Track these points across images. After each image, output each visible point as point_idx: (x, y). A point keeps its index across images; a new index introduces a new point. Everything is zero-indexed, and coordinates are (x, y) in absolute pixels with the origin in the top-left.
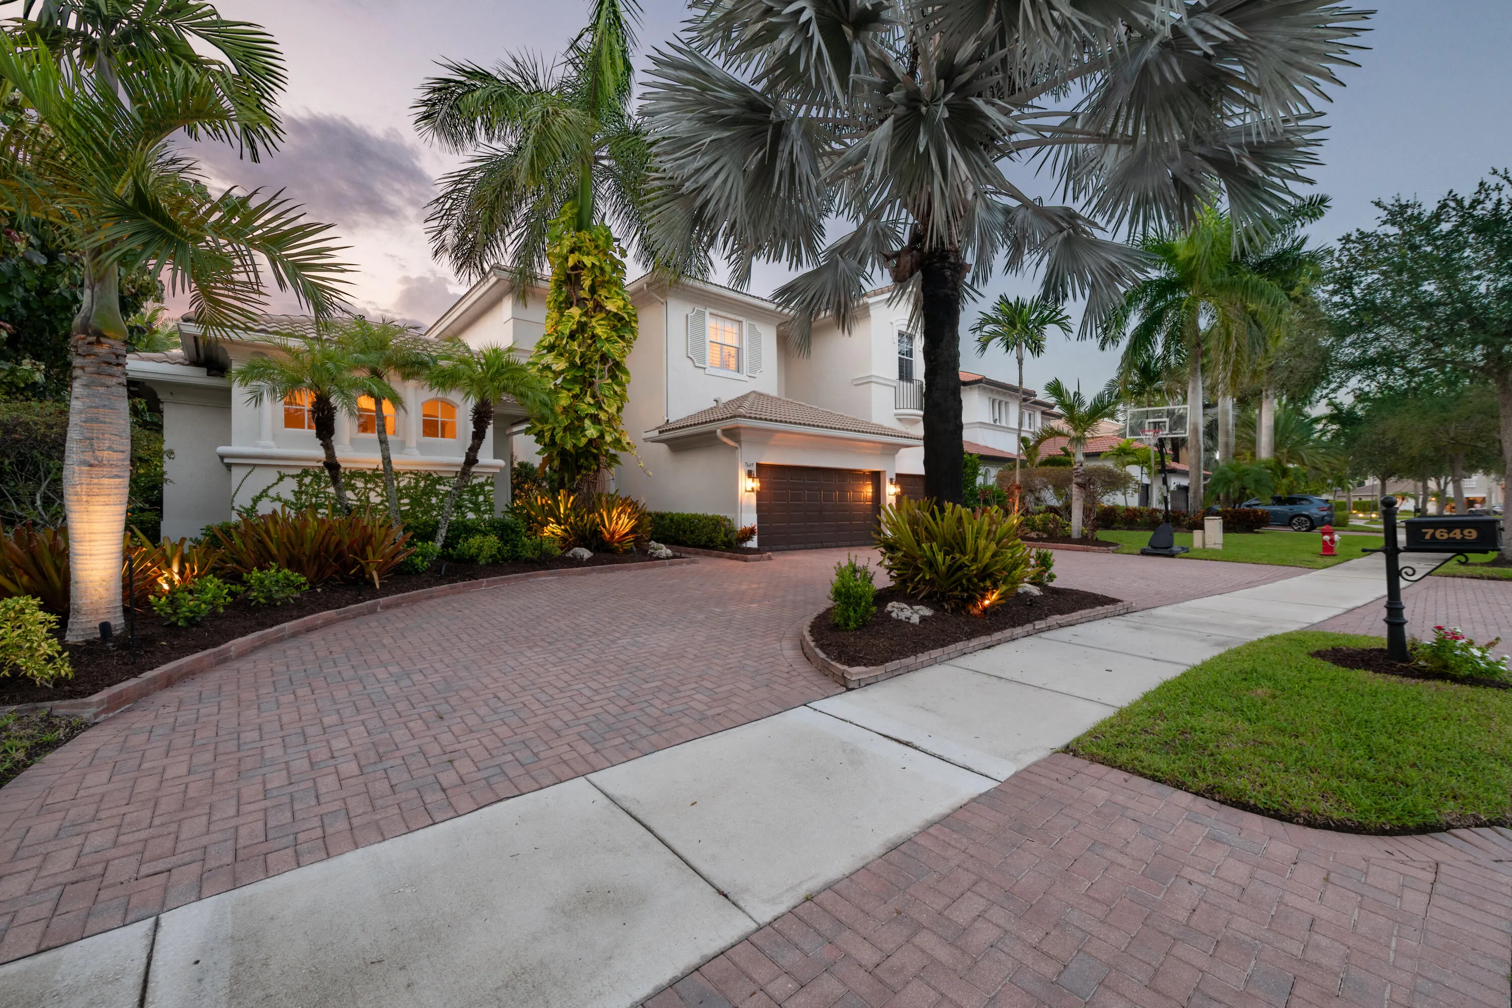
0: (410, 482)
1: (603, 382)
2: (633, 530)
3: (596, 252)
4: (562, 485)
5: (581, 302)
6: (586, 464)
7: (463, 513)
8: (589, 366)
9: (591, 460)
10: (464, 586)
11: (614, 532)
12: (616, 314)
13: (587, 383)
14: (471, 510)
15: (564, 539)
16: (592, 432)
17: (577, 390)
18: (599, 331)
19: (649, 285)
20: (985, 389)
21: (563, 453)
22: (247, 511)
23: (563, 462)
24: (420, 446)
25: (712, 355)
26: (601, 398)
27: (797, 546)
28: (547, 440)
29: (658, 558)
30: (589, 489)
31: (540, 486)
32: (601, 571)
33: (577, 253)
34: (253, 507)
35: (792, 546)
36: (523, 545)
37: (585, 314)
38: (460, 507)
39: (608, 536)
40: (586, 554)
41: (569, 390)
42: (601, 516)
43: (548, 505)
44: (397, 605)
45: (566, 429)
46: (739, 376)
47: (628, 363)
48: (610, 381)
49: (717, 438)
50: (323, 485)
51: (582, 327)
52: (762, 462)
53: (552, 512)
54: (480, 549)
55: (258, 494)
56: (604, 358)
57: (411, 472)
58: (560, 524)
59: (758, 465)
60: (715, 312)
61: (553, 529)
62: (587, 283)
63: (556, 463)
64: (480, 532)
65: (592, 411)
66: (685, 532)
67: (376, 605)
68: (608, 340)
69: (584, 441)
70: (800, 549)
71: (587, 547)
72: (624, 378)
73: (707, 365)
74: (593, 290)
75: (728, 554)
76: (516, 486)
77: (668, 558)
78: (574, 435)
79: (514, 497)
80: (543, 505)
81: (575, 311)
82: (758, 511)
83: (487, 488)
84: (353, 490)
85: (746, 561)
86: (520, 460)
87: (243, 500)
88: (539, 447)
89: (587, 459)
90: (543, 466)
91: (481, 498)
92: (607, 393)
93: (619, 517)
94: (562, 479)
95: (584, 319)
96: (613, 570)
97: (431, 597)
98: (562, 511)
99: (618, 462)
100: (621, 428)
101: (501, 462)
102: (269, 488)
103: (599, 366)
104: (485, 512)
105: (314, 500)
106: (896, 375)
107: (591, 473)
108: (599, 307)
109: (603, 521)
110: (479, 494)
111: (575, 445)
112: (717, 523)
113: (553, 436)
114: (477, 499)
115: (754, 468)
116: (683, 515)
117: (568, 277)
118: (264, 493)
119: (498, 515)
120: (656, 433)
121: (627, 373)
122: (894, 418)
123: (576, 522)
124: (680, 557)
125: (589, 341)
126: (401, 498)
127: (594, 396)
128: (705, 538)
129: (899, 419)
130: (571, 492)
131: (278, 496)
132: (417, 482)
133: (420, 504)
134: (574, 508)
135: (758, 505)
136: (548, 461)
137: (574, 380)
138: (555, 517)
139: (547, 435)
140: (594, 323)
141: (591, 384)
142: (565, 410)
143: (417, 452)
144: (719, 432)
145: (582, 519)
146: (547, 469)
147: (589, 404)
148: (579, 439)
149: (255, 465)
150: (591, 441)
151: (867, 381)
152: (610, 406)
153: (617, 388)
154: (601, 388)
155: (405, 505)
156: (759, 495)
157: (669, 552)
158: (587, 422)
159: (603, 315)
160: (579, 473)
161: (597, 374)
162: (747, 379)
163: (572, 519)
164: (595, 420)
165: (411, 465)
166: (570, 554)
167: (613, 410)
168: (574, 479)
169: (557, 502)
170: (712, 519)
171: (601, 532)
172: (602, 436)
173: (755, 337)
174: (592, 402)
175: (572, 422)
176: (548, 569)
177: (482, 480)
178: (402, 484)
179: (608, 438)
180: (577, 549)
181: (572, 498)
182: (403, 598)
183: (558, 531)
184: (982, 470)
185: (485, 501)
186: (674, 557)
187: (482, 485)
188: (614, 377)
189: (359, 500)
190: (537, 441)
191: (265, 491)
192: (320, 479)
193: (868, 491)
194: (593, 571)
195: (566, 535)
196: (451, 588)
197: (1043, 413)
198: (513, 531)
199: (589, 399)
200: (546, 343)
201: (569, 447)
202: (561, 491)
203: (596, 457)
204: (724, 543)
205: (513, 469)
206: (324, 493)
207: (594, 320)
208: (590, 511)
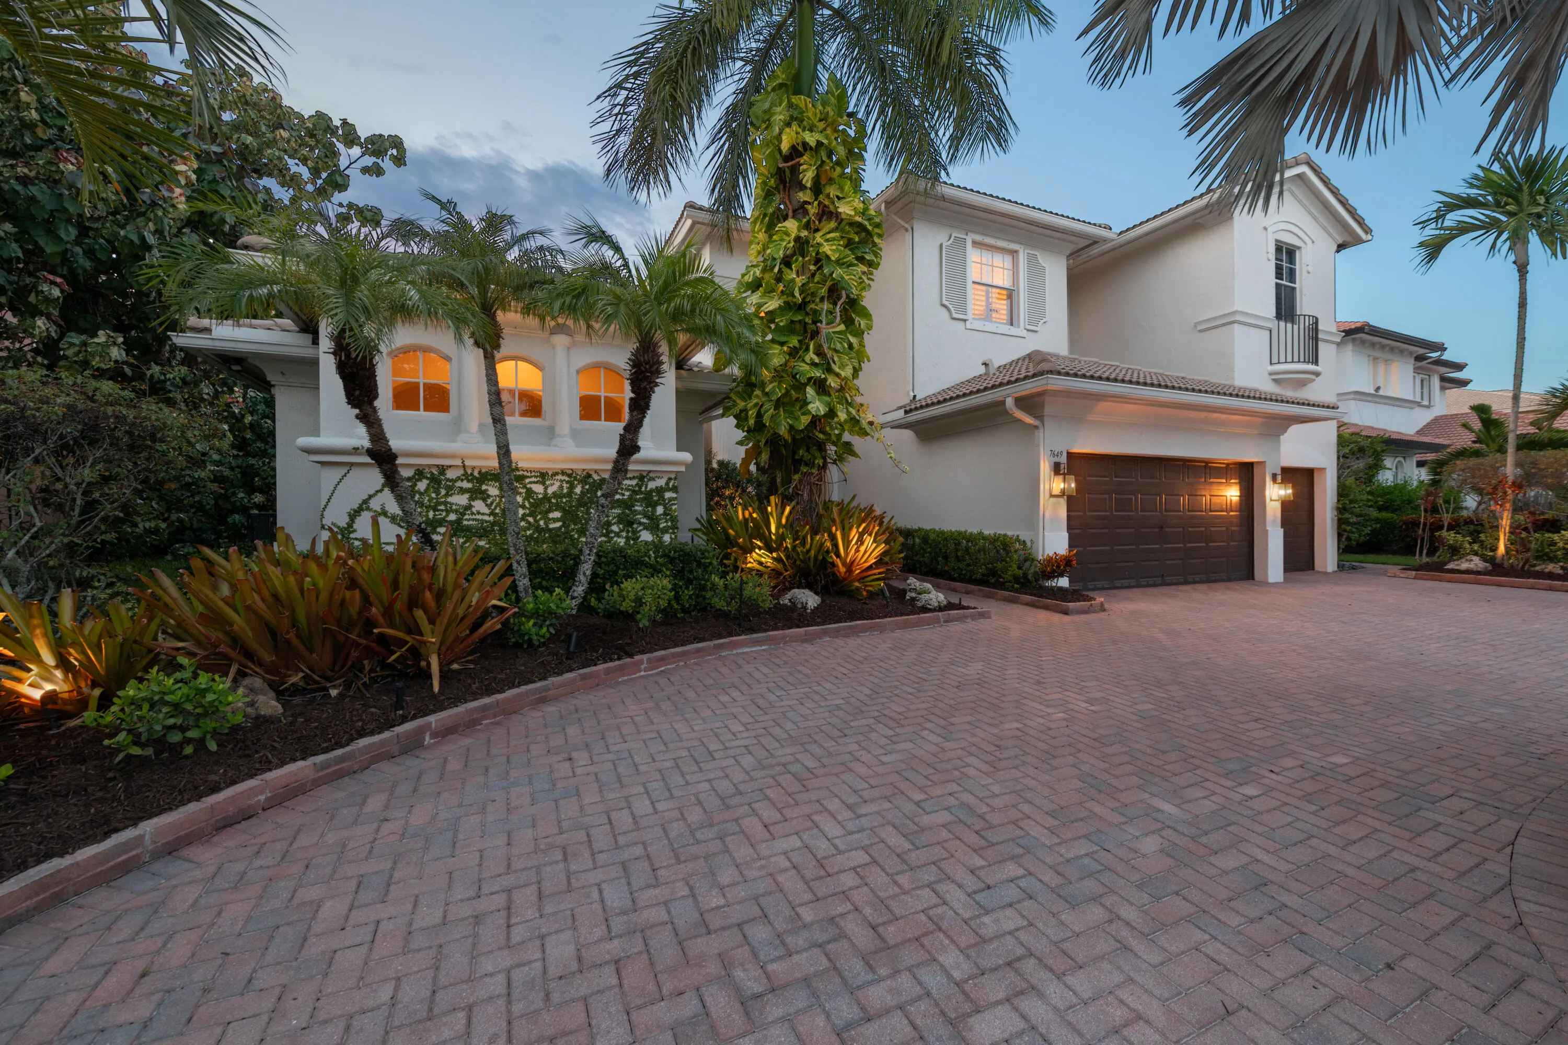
0: (561, 487)
1: (833, 328)
2: (880, 562)
3: (821, 125)
4: (772, 490)
5: (800, 210)
6: (807, 457)
7: (635, 532)
8: (813, 306)
9: (814, 450)
10: (608, 672)
11: (852, 562)
12: (852, 224)
13: (809, 332)
14: (646, 528)
15: (776, 573)
16: (817, 406)
17: (794, 342)
18: (827, 249)
19: (888, 204)
20: (1363, 342)
21: (774, 441)
22: (342, 530)
23: (775, 454)
24: (576, 435)
25: (975, 301)
26: (829, 354)
27: (1126, 582)
28: (752, 422)
29: (925, 609)
30: (811, 493)
31: (744, 490)
32: (837, 634)
33: (795, 126)
34: (350, 525)
35: (1118, 583)
36: (714, 587)
37: (807, 226)
38: (631, 523)
39: (843, 570)
40: (811, 600)
41: (782, 344)
42: (833, 538)
43: (754, 520)
44: (470, 724)
45: (778, 404)
46: (1013, 331)
47: (868, 301)
48: (842, 327)
49: (1006, 413)
50: (443, 492)
51: (801, 245)
52: (1076, 450)
53: (758, 531)
54: (639, 601)
55: (356, 506)
56: (834, 291)
57: (563, 473)
58: (770, 550)
59: (1070, 455)
60: (979, 238)
61: (759, 558)
62: (808, 177)
63: (765, 457)
64: (646, 565)
65: (817, 373)
66: (946, 558)
67: (421, 731)
68: (839, 262)
69: (805, 420)
70: (1130, 587)
71: (810, 586)
72: (863, 323)
73: (969, 316)
74: (817, 189)
75: (1028, 598)
76: (712, 494)
77: (941, 609)
78: (791, 414)
79: (710, 509)
80: (746, 520)
81: (791, 226)
82: (1070, 528)
83: (668, 495)
84: (484, 500)
85: (1066, 612)
86: (720, 457)
87: (337, 516)
88: (740, 435)
89: (808, 450)
90: (746, 462)
91: (660, 510)
92: (838, 346)
93: (861, 541)
94: (773, 481)
95: (804, 233)
96: (855, 632)
97: (543, 700)
98: (773, 529)
99: (854, 454)
100: (858, 399)
101: (687, 457)
102: (370, 497)
103: (826, 306)
104: (665, 531)
105: (431, 514)
106: (1271, 311)
107: (815, 471)
108: (826, 213)
109: (836, 546)
110: (656, 504)
111: (791, 427)
112: (1002, 545)
113: (759, 416)
114: (654, 510)
115: (1063, 459)
116: (943, 533)
117: (780, 172)
118: (364, 506)
119: (684, 536)
120: (901, 413)
121: (866, 315)
122: (1268, 378)
123: (794, 547)
124: (960, 607)
125: (812, 268)
126: (550, 510)
127: (819, 353)
128: (983, 570)
129: (1275, 381)
130: (786, 499)
131: (383, 508)
132: (572, 487)
133: (576, 519)
134: (790, 525)
135: (1069, 518)
136: (752, 454)
137: (790, 329)
138: (762, 537)
139: (752, 413)
140: (819, 240)
141: (816, 333)
142: (779, 374)
143: (570, 442)
144: (1010, 402)
145: (803, 543)
146: (753, 468)
147: (814, 364)
148: (797, 419)
149: (352, 465)
150: (816, 421)
151: (1228, 321)
152: (842, 366)
153: (853, 340)
154: (829, 339)
155: (555, 520)
156: (1071, 502)
157: (941, 597)
158: (810, 391)
159: (833, 224)
160: (796, 472)
161: (823, 318)
162: (1024, 334)
163: (788, 543)
164: (821, 387)
165: (563, 461)
166: (785, 600)
167: (847, 372)
168: (789, 481)
169: (766, 517)
170: (994, 540)
171: (833, 564)
172: (831, 413)
173: (1036, 271)
174: (817, 360)
175: (787, 391)
176: (752, 630)
177: (661, 482)
178: (550, 491)
179: (842, 416)
180: (796, 592)
181: (788, 509)
182: (484, 708)
183: (768, 560)
184: (1388, 462)
185: (665, 514)
186: (950, 606)
187: (660, 491)
188: (849, 322)
189: (492, 513)
190: (737, 426)
191: (365, 502)
192: (439, 483)
193: (1232, 493)
194: (825, 633)
195: (779, 566)
196: (584, 677)
197: (1443, 379)
198: (699, 564)
199: (811, 356)
200: (749, 278)
201: (783, 431)
202: (772, 498)
203: (821, 447)
204: (1017, 579)
205: (709, 470)
206: (445, 503)
207: (818, 235)
208: (815, 531)
